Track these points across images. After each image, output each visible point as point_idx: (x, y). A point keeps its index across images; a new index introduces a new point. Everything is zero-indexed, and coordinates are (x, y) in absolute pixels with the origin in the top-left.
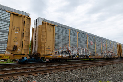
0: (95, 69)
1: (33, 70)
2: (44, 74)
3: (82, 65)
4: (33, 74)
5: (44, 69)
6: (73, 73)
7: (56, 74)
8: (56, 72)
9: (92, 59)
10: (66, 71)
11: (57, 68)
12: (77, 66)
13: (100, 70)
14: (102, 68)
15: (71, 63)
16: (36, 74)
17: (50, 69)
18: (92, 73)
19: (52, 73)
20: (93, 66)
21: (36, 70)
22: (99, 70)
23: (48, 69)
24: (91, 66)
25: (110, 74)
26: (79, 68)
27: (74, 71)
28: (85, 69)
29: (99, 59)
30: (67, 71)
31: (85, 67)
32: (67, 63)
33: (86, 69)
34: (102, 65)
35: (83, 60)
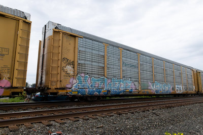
0: (159, 112)
1: (56, 114)
2: (75, 120)
3: (137, 106)
4: (57, 120)
5: (74, 112)
6: (122, 119)
7: (94, 121)
8: (95, 117)
9: (153, 97)
10: (111, 116)
11: (96, 110)
12: (128, 107)
13: (167, 114)
14: (170, 110)
15: (119, 103)
16: (62, 120)
17: (85, 111)
18: (153, 118)
19: (88, 119)
20: (155, 107)
21: (61, 114)
22: (165, 114)
23: (81, 111)
24: (151, 108)
25: (184, 120)
26: (132, 110)
27: (124, 115)
28: (141, 113)
29: (165, 96)
30: (113, 116)
31: (142, 109)
32: (113, 103)
33: (144, 111)
34: (170, 105)
35: (139, 97)
